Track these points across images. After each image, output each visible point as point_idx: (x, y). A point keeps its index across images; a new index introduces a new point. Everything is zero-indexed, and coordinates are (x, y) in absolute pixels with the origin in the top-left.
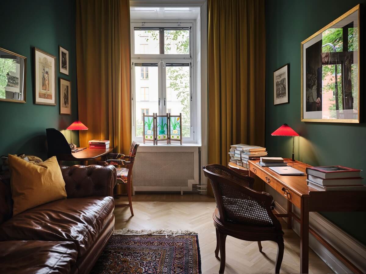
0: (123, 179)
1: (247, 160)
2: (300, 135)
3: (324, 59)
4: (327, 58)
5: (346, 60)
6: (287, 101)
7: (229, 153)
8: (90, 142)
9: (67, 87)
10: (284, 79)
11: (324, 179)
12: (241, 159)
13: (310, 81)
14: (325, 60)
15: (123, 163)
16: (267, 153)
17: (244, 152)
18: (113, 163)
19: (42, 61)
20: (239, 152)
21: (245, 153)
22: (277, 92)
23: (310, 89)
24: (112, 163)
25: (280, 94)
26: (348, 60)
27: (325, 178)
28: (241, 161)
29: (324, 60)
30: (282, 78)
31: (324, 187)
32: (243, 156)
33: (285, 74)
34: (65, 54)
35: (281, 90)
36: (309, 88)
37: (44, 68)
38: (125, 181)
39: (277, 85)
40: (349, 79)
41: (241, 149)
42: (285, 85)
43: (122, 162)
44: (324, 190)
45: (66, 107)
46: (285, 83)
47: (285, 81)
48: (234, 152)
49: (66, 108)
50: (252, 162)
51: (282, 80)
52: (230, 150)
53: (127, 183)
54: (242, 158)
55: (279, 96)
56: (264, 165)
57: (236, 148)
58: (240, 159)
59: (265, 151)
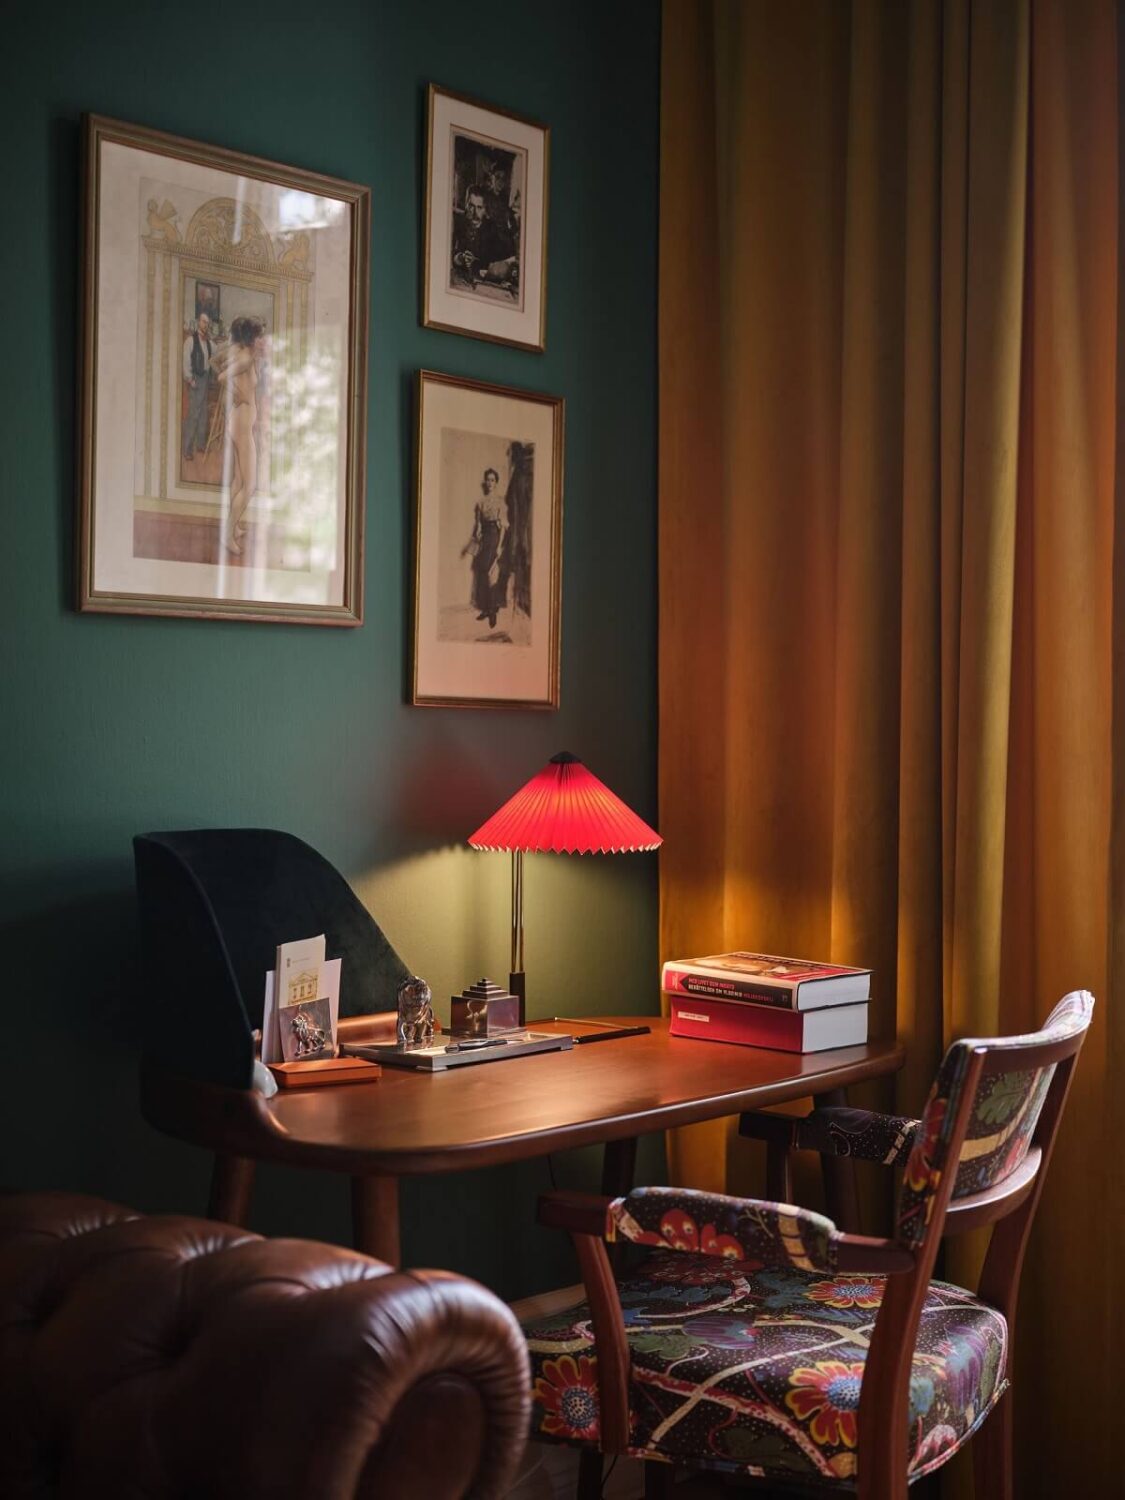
0: (803, 1426)
8: (670, 974)
9: (521, 455)
15: (794, 1246)
18: (687, 1226)
19: (182, 229)
24: (678, 1227)
34: (504, 160)
37: (208, 292)
38: (828, 1451)
43: (788, 1228)
45: (504, 638)
49: (499, 648)
53: (852, 1478)
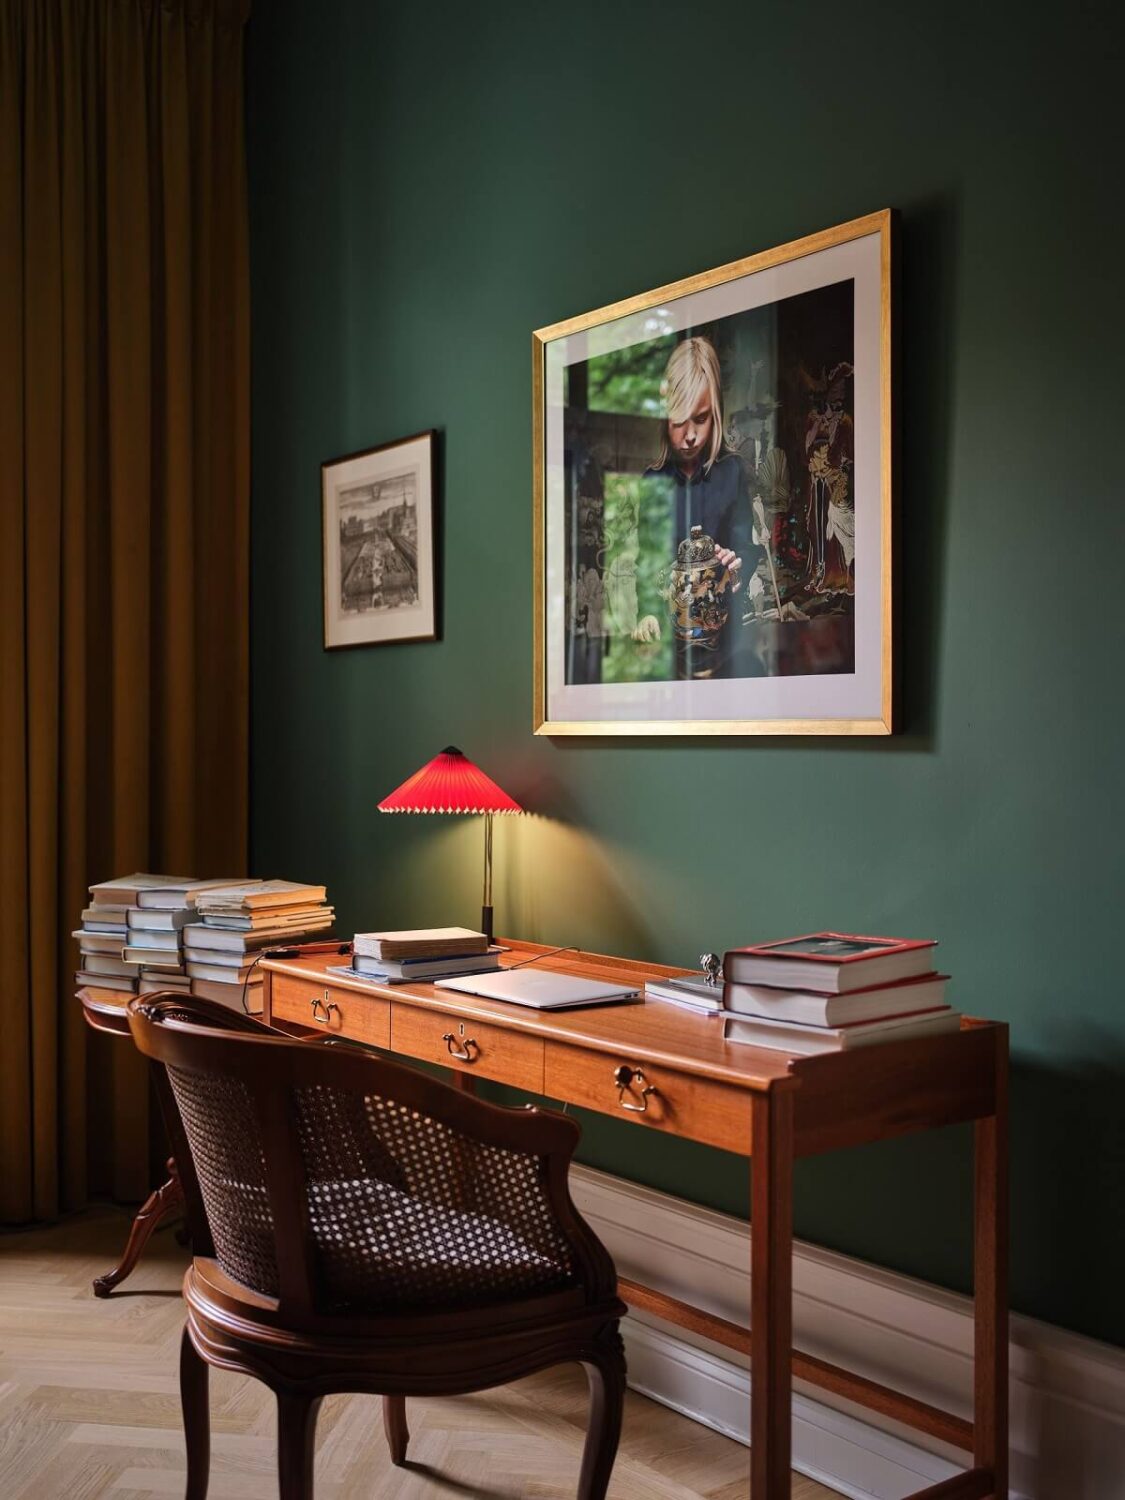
1: (239, 962)
2: (527, 803)
3: (680, 431)
4: (703, 429)
5: (816, 447)
6: (428, 630)
7: (76, 934)
10: (404, 513)
11: (831, 996)
12: (184, 961)
13: (596, 534)
14: (690, 436)
16: (333, 912)
17: (202, 919)
20: (169, 919)
21: (209, 921)
22: (344, 579)
23: (593, 572)
25: (372, 591)
26: (824, 449)
27: (837, 991)
28: (185, 974)
29: (685, 434)
30: (391, 501)
31: (835, 1033)
32: (195, 938)
33: (413, 483)
35: (376, 565)
36: (588, 568)
39: (345, 539)
40: (829, 536)
41: (180, 904)
42: (414, 545)
44: (836, 1048)
46: (414, 533)
47: (407, 521)
48: (125, 929)
50: (296, 965)
51: (385, 515)
52: (85, 915)
54: (193, 956)
55: (357, 597)
56: (396, 972)
57: (136, 899)
58: (173, 962)
59: (323, 904)
